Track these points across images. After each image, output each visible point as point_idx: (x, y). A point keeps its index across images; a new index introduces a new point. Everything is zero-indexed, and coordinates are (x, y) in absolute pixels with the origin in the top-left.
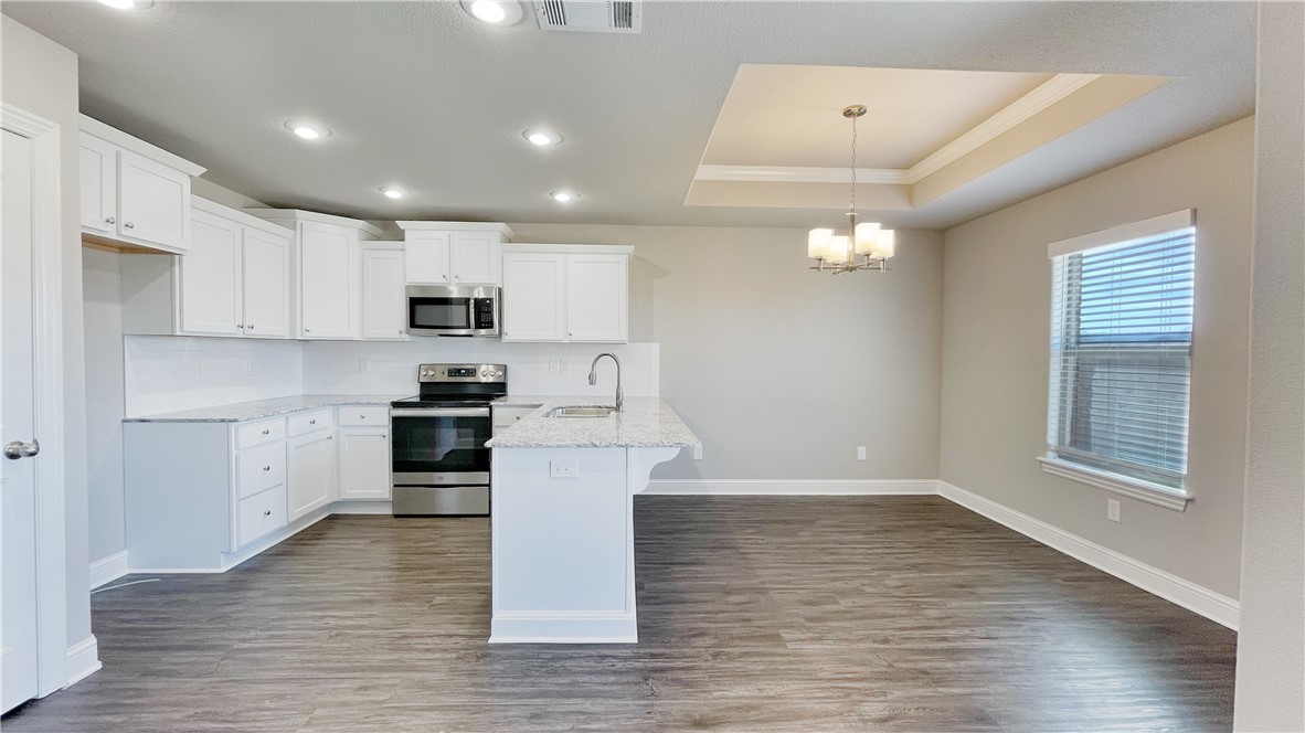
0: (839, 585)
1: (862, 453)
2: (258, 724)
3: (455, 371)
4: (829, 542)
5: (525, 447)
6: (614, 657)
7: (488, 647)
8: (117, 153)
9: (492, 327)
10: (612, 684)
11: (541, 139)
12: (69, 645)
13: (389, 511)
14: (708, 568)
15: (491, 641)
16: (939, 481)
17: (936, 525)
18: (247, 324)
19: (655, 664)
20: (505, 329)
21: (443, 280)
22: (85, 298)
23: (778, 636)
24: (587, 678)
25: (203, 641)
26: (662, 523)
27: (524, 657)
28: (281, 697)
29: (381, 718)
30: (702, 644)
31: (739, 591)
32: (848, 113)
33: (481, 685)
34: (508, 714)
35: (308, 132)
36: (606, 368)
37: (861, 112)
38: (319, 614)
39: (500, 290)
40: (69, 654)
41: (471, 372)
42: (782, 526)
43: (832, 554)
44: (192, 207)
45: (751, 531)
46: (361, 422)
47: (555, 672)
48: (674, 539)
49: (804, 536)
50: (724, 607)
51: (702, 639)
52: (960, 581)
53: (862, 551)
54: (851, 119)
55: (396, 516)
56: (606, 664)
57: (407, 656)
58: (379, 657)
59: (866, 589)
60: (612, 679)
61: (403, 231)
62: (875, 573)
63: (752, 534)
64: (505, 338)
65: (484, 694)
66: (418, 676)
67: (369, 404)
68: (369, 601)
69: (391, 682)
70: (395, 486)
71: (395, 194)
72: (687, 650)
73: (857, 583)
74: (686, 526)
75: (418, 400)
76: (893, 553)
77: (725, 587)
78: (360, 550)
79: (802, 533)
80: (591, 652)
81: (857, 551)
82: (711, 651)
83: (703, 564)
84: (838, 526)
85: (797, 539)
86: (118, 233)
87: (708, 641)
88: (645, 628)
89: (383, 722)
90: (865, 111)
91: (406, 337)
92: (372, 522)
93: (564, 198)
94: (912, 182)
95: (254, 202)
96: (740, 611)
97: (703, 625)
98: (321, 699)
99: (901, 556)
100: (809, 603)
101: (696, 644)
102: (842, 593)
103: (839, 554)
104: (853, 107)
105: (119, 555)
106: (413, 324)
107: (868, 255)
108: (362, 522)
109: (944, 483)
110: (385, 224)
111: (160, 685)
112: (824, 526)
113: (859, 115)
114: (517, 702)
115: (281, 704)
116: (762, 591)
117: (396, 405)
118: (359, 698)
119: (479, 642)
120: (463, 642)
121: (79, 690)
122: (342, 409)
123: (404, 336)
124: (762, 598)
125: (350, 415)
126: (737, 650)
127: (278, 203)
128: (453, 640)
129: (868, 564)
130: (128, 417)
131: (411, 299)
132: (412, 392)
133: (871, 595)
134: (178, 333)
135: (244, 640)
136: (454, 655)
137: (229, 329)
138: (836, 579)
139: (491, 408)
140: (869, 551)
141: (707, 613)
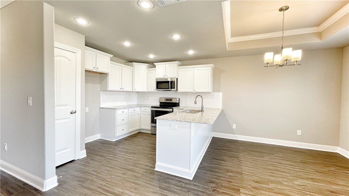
0: (272, 178)
1: (299, 132)
2: (102, 176)
3: (167, 100)
4: (276, 162)
5: (163, 120)
6: (183, 182)
7: (154, 171)
8: (96, 54)
9: (175, 88)
10: (179, 190)
11: (176, 37)
12: (81, 151)
13: (150, 132)
14: (226, 162)
15: (155, 169)
16: (339, 148)
17: (330, 165)
18: (122, 88)
19: (194, 188)
20: (178, 89)
21: (164, 77)
22: (85, 82)
23: (239, 190)
24: (173, 186)
25: (103, 155)
26: (218, 146)
27: (161, 176)
28: (108, 171)
29: (123, 182)
30: (211, 185)
31: (232, 172)
32: (281, 10)
33: (147, 180)
34: (149, 190)
35: (127, 44)
36: (199, 99)
37: (287, 8)
38: (125, 154)
39: (177, 79)
40: (81, 152)
41: (171, 100)
42: (259, 154)
43: (275, 167)
44: (110, 63)
45: (247, 153)
46: (145, 111)
47: (166, 182)
48: (219, 152)
49: (266, 158)
50: (224, 176)
51: (212, 184)
52: (333, 190)
53: (288, 168)
54: (282, 12)
55: (152, 134)
56: (180, 184)
57: (136, 168)
58: (130, 167)
59: (284, 183)
60: (179, 188)
61: (156, 65)
62: (291, 178)
63: (246, 154)
64: (178, 91)
65: (147, 183)
66: (135, 174)
67: (147, 107)
68: (135, 153)
69: (129, 174)
70: (152, 127)
71: (152, 57)
72: (206, 186)
73: (281, 179)
74: (226, 148)
75: (159, 106)
76: (302, 172)
77: (228, 169)
78: (140, 141)
79: (266, 157)
80: (178, 179)
81: (287, 168)
82: (213, 188)
83: (225, 161)
84: (282, 157)
85: (263, 159)
86: (96, 70)
87: (214, 185)
88: (197, 176)
89: (123, 183)
90: (288, 8)
91: (156, 91)
92: (146, 135)
93: (191, 52)
94: (320, 31)
95: (126, 61)
96: (229, 178)
97: (215, 180)
98: (115, 174)
99: (307, 174)
100: (257, 182)
101: (209, 185)
102: (272, 182)
103: (277, 167)
104: (283, 7)
105: (98, 135)
106: (157, 88)
107: (286, 60)
108: (145, 134)
109: (341, 149)
110: (152, 64)
111: (92, 162)
112: (276, 156)
113: (286, 10)
114: (152, 187)
115: (108, 172)
116: (241, 174)
117: (152, 107)
118: (121, 176)
119: (152, 169)
120: (149, 168)
121: (81, 160)
122: (142, 107)
123: (155, 91)
124: (239, 176)
125: (143, 109)
126: (222, 191)
127: (130, 61)
128: (147, 167)
129: (289, 173)
130: (101, 107)
131: (157, 82)
132: (158, 104)
133: (286, 185)
134: (108, 90)
135: (109, 157)
136: (145, 171)
137: (118, 89)
138: (272, 176)
139: (173, 109)
140: (292, 169)
141: (218, 176)
